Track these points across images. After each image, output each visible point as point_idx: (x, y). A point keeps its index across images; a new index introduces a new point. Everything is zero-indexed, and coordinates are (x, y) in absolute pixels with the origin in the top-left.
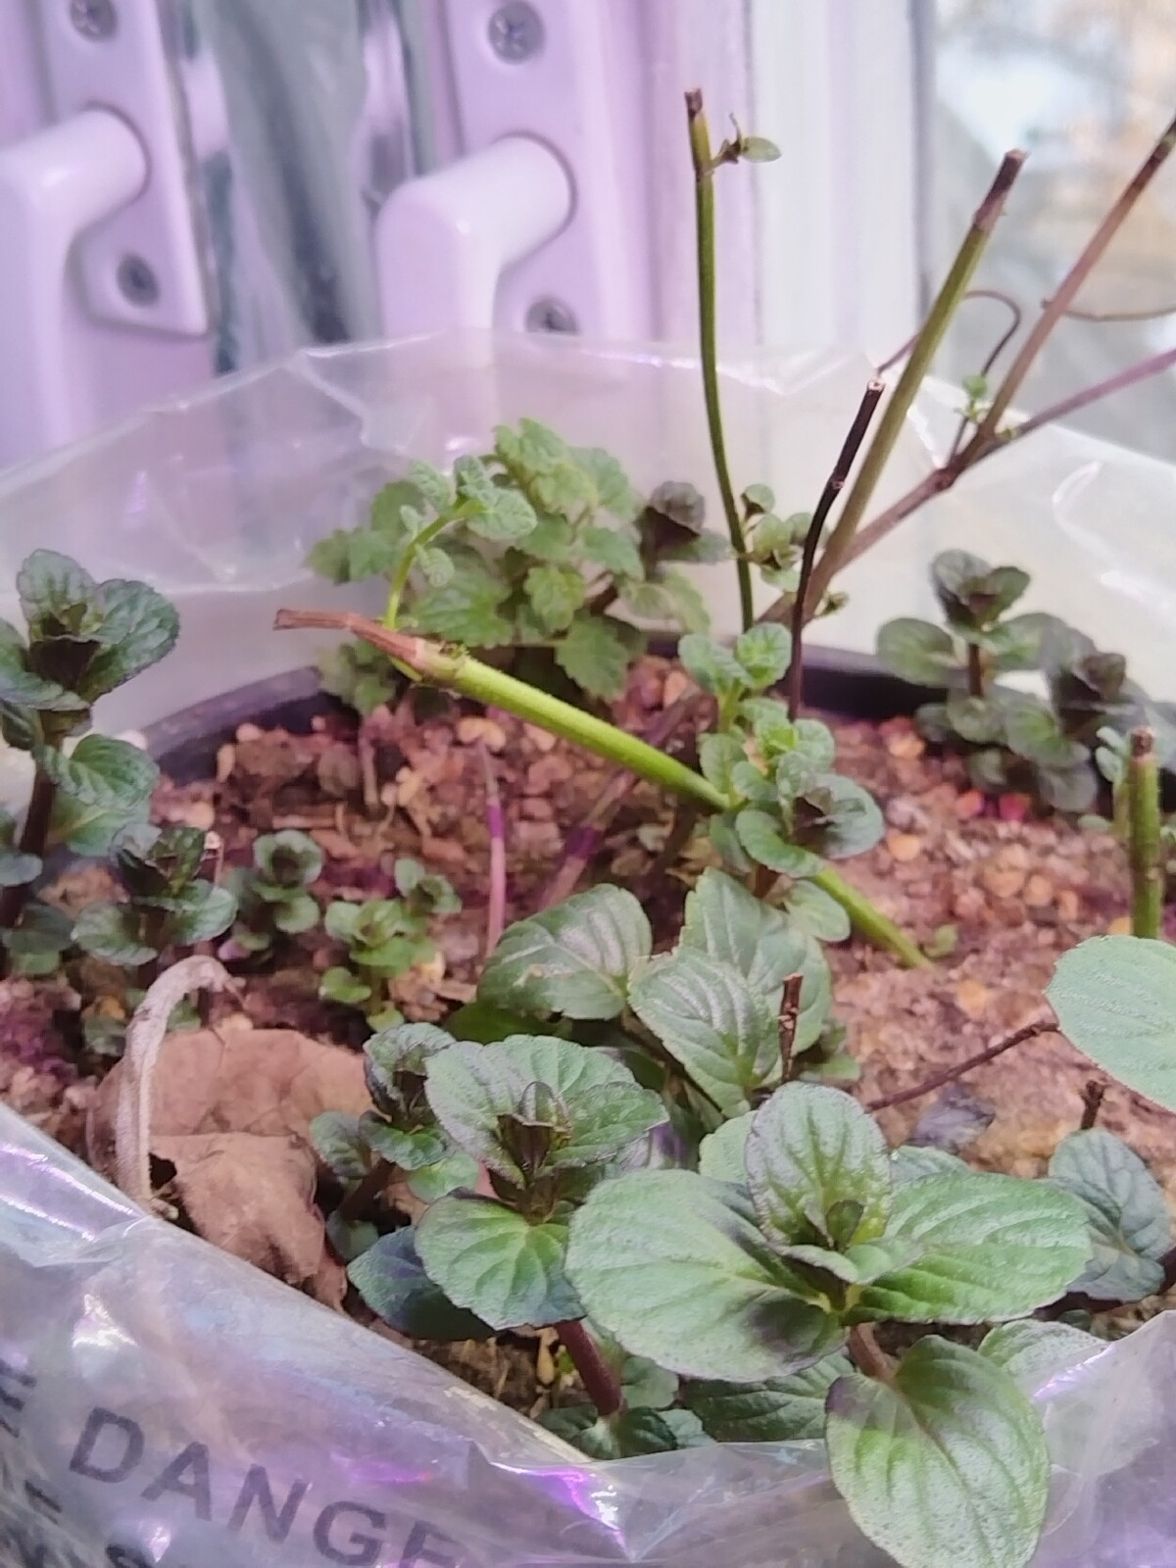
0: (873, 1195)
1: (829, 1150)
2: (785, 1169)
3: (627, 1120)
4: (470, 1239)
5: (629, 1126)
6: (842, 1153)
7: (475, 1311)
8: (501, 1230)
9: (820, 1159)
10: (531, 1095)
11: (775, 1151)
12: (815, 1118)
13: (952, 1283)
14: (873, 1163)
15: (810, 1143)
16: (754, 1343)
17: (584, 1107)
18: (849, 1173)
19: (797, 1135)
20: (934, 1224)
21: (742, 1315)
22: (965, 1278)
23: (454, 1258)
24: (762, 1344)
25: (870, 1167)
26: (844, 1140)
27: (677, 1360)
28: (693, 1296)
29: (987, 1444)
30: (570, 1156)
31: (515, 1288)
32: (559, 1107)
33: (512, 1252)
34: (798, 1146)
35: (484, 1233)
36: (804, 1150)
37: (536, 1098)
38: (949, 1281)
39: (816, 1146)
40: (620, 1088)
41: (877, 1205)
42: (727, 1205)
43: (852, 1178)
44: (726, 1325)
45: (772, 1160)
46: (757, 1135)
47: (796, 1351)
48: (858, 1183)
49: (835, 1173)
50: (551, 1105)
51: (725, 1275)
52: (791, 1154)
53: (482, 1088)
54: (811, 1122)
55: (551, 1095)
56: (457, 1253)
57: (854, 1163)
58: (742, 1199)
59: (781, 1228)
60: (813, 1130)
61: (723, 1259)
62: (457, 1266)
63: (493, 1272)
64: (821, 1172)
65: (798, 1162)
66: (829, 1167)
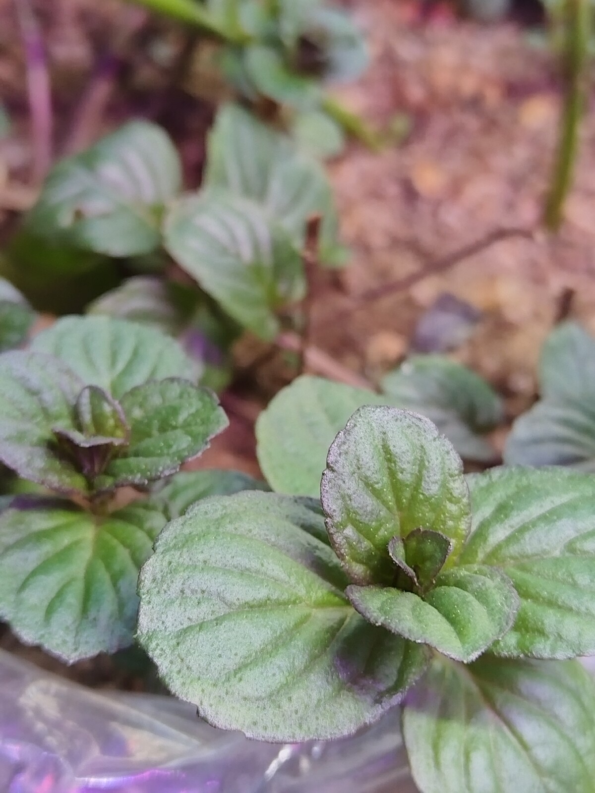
0: (452, 518)
1: (406, 477)
2: (365, 502)
3: (186, 426)
4: (33, 557)
5: (189, 433)
6: (419, 478)
7: (47, 646)
8: (66, 539)
9: (396, 486)
10: (85, 401)
11: (352, 486)
12: (391, 444)
13: (539, 609)
14: (452, 485)
15: (386, 472)
16: (341, 687)
17: (141, 406)
18: (427, 499)
19: (372, 464)
20: (508, 532)
21: (326, 660)
22: (551, 603)
23: (20, 583)
24: (349, 690)
25: (448, 489)
26: (422, 464)
27: (265, 728)
28: (276, 647)
29: (553, 720)
30: (131, 472)
31: (85, 610)
32: (115, 412)
33: (78, 566)
34: (375, 478)
35: (47, 548)
36: (382, 481)
37: (92, 403)
38: (535, 606)
39: (392, 474)
40: (176, 384)
41: (456, 528)
42: (297, 524)
43: (430, 504)
44: (312, 677)
45: (349, 496)
46: (333, 471)
47: (382, 687)
48: (437, 507)
49: (413, 498)
50: (107, 409)
51: (306, 611)
52: (368, 484)
53: (35, 398)
54: (386, 449)
55: (106, 400)
56: (23, 577)
57: (432, 488)
58: (312, 514)
59: (360, 562)
60: (389, 457)
61: (302, 591)
62: (25, 595)
63: (60, 595)
64: (398, 501)
65: (377, 494)
66: (407, 494)
